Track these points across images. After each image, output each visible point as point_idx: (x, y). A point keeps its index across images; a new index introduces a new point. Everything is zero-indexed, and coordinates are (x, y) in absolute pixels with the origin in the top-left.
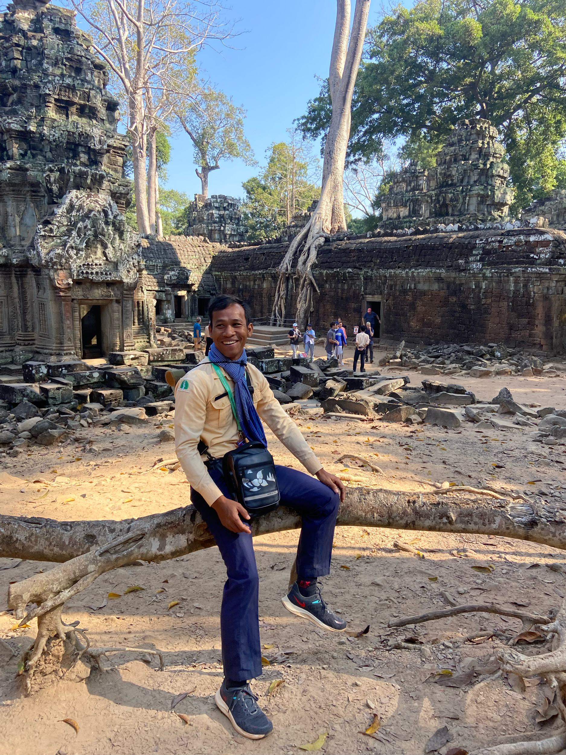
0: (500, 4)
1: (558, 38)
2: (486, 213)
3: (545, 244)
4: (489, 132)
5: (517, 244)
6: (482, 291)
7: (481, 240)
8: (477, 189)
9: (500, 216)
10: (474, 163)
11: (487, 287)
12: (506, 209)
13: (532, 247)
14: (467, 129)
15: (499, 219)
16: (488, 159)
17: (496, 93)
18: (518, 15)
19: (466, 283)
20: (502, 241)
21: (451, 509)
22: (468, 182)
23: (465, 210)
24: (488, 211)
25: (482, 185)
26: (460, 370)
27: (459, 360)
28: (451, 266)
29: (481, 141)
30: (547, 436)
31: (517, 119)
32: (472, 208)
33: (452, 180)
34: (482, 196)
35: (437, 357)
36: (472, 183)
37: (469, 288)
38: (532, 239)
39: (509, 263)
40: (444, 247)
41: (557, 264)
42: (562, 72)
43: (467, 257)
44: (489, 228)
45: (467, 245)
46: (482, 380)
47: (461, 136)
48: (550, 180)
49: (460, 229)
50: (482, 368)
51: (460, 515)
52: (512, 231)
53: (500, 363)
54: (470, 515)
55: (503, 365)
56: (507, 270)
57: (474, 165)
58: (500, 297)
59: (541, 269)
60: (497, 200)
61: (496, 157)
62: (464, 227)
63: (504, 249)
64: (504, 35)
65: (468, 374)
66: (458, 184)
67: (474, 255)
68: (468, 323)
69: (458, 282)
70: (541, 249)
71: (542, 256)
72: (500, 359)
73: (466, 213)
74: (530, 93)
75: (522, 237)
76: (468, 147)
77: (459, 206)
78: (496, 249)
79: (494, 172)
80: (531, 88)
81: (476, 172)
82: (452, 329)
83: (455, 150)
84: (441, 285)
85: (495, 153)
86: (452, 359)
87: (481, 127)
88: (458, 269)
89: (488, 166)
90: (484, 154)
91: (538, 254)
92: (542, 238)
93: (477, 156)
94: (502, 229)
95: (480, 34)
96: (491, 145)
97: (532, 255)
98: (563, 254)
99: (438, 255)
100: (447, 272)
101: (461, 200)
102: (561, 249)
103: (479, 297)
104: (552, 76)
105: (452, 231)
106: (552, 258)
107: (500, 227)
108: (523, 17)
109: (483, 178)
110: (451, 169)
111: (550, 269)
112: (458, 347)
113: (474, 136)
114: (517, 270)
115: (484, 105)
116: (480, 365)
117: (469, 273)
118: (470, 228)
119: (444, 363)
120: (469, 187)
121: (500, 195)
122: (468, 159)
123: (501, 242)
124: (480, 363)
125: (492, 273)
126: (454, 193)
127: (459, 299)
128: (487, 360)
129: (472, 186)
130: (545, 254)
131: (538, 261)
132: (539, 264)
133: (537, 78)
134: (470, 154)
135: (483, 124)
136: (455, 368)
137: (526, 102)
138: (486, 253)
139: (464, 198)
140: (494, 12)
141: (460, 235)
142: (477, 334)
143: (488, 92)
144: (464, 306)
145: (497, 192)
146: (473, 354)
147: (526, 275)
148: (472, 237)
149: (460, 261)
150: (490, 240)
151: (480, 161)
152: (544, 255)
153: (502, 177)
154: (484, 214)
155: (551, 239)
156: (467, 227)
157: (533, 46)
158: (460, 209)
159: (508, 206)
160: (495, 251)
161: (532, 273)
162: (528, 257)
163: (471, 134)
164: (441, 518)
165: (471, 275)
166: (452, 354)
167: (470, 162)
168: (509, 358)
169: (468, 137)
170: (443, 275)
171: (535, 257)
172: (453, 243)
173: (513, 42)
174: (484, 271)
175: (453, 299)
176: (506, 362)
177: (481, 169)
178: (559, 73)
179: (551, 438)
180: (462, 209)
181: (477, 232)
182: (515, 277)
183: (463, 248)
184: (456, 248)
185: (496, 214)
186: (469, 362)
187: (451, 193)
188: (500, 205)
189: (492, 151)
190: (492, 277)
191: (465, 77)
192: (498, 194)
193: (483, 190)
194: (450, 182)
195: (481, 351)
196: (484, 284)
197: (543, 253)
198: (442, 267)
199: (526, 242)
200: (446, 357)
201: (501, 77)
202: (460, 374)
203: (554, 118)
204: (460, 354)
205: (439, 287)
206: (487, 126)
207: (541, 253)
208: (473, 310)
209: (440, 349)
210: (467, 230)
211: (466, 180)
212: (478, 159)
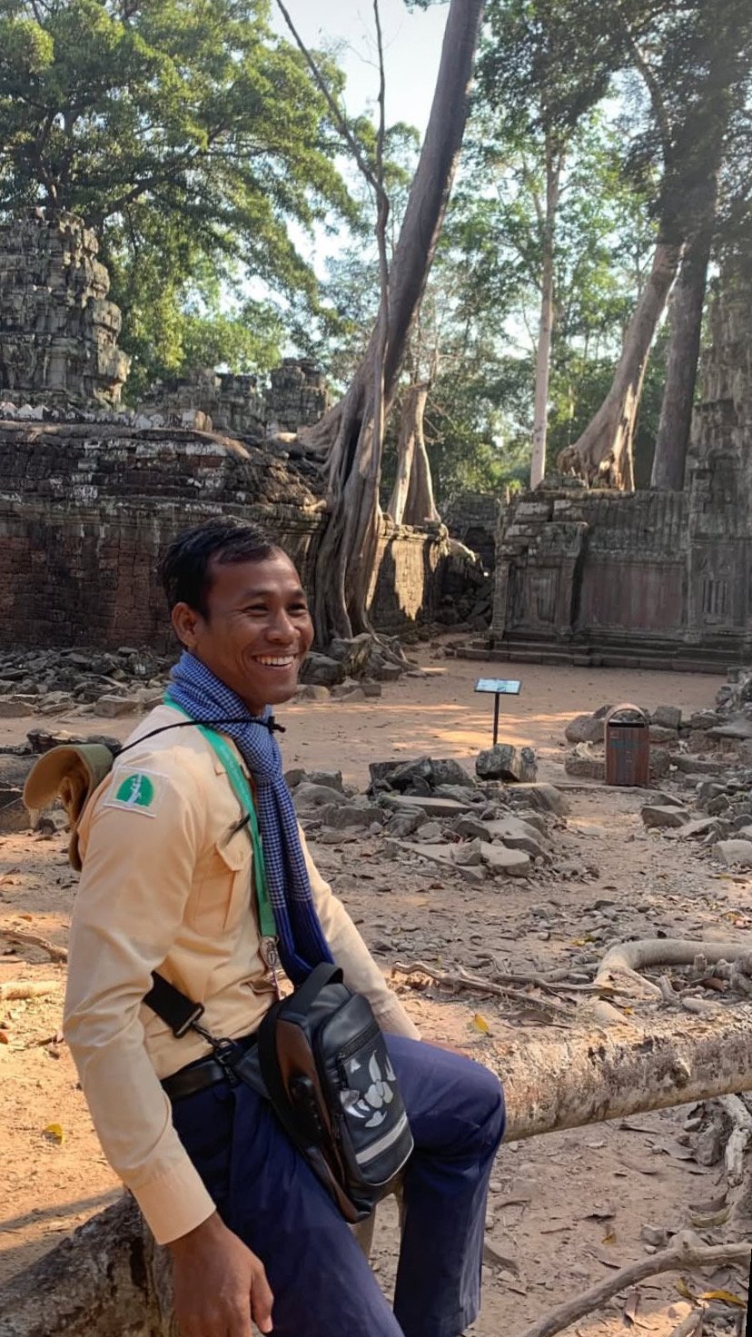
0: (85, 11)
1: (184, 100)
2: (83, 392)
3: (212, 461)
4: (83, 240)
5: (162, 456)
6: (100, 543)
7: (94, 443)
8: (65, 344)
9: (109, 402)
10: (57, 293)
11: (110, 536)
12: (117, 389)
13: (190, 466)
14: (40, 225)
15: (108, 407)
16: (83, 291)
17: (77, 172)
18: (118, 41)
19: (66, 525)
20: (134, 449)
21: (678, 1050)
22: (46, 328)
23: (41, 379)
24: (85, 389)
25: (73, 337)
26: (74, 704)
27: (64, 683)
28: (35, 490)
29: (69, 255)
30: (318, 826)
31: (112, 228)
32: (57, 379)
33: (14, 319)
34: (75, 359)
35: (18, 678)
36: (53, 330)
37: (73, 536)
38: (190, 450)
39: (149, 492)
40: (18, 450)
41: (233, 499)
42: (191, 160)
43: (67, 475)
44: (106, 422)
45: (65, 450)
46: (122, 722)
47: (30, 237)
48: (173, 348)
49: (48, 417)
50: (118, 699)
51: (698, 1060)
52: (153, 432)
53: (147, 686)
54: (715, 1055)
55: (154, 690)
56: (147, 505)
57: (58, 297)
58: (136, 555)
59: (209, 508)
60: (102, 371)
61: (97, 290)
62: (56, 413)
63: (139, 465)
64: (92, 70)
65: (91, 711)
66: (28, 329)
67: (81, 471)
68: (72, 606)
69: (49, 523)
70: (206, 470)
71: (209, 483)
72: (144, 678)
73: (43, 386)
74: (136, 186)
75: (171, 445)
76: (45, 261)
77: (30, 370)
78: (123, 463)
79: (95, 316)
80: (138, 177)
81: (62, 310)
82: (39, 618)
83: (18, 261)
84: (14, 527)
85: (95, 282)
86: (49, 681)
87: (68, 228)
88: (49, 496)
89: (84, 303)
90: (76, 281)
91: (202, 479)
92: (208, 450)
93: (61, 281)
94: (130, 426)
95: (50, 57)
96: (87, 265)
97: (191, 481)
98: (242, 482)
99: (6, 465)
100: (25, 500)
101: (34, 361)
102: (239, 474)
103: (93, 555)
104: (173, 164)
105: (30, 419)
106: (226, 487)
107: (126, 421)
108: (126, 45)
109: (75, 324)
110: (12, 297)
111: (224, 508)
112: (58, 657)
113: (54, 243)
114: (166, 506)
115: (54, 189)
116: (114, 692)
117: (73, 506)
118: (68, 417)
119: (35, 691)
120: (49, 338)
121: (107, 362)
122: (45, 284)
123: (132, 450)
124: (109, 687)
125: (118, 509)
126: (19, 345)
127: (52, 557)
128: (120, 680)
129: (54, 336)
130: (213, 480)
131: (203, 493)
132: (204, 498)
133: (146, 162)
134: (49, 276)
135: (72, 222)
136: (64, 700)
137: (129, 198)
138: (105, 469)
139: (40, 357)
140: (74, 21)
141: (51, 428)
142: (90, 629)
143: (59, 167)
144: (63, 574)
145: (102, 356)
146: (90, 669)
147: (182, 517)
148: (73, 435)
149: (53, 481)
150: (110, 444)
151: (69, 292)
152: (211, 482)
153: (110, 329)
154: (80, 394)
155: (223, 454)
156: (62, 414)
157: (145, 103)
158: (32, 379)
159: (120, 385)
160: (122, 467)
161: (193, 513)
162: (184, 483)
163: (48, 238)
164: (660, 1078)
165: (77, 511)
166: (49, 671)
167: (50, 290)
168: (160, 675)
169: (43, 242)
170: (17, 508)
171: (197, 484)
172: (35, 443)
173: (109, 87)
174: (103, 503)
175: (42, 557)
176: (158, 684)
177: (71, 308)
178: (186, 160)
179: (326, 830)
180: (36, 379)
181: (83, 427)
182: (162, 519)
183: (57, 456)
184: (43, 454)
185: (102, 396)
186: (89, 687)
187: (13, 343)
188: (108, 381)
189: (89, 276)
190: (118, 517)
191: (17, 129)
192: (104, 359)
193: (76, 347)
194: (10, 322)
195: (107, 662)
196: (102, 529)
197: (210, 478)
198: (16, 489)
199: (179, 455)
200: (37, 676)
201: (84, 146)
202: (75, 711)
203: (177, 238)
204: (66, 671)
205: (9, 531)
206: (78, 227)
207: (205, 477)
208: (83, 580)
209: (22, 662)
210: (62, 420)
211: (42, 323)
212: (64, 288)
